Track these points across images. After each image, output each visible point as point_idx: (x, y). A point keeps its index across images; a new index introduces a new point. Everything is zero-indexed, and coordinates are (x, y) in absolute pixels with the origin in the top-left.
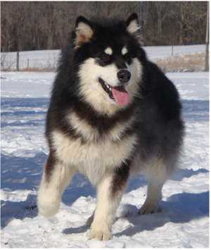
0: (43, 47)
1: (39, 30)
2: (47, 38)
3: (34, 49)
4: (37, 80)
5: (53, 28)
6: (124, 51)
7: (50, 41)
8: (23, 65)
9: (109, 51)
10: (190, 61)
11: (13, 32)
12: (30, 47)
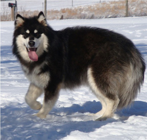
9: (28, 32)
10: (114, 6)
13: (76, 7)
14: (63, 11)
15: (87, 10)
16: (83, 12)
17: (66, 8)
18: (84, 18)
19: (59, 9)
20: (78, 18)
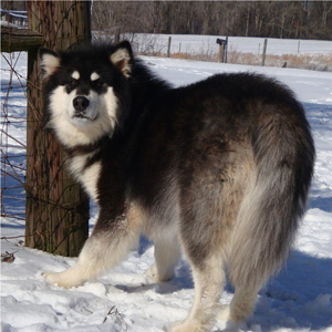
0: (198, 31)
1: (194, 13)
2: (202, 22)
3: (187, 33)
4: (188, 69)
5: (210, 13)
6: (94, 76)
7: (205, 26)
8: (174, 50)
9: (76, 75)
11: (167, 14)
12: (183, 30)
13: (303, 53)
14: (285, 57)
15: (317, 60)
16: (311, 62)
17: (289, 53)
18: (314, 69)
19: (280, 55)
20: (306, 68)
